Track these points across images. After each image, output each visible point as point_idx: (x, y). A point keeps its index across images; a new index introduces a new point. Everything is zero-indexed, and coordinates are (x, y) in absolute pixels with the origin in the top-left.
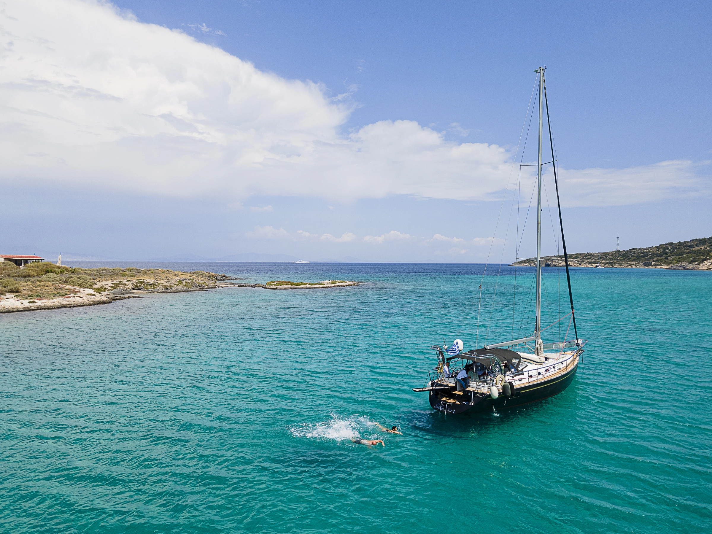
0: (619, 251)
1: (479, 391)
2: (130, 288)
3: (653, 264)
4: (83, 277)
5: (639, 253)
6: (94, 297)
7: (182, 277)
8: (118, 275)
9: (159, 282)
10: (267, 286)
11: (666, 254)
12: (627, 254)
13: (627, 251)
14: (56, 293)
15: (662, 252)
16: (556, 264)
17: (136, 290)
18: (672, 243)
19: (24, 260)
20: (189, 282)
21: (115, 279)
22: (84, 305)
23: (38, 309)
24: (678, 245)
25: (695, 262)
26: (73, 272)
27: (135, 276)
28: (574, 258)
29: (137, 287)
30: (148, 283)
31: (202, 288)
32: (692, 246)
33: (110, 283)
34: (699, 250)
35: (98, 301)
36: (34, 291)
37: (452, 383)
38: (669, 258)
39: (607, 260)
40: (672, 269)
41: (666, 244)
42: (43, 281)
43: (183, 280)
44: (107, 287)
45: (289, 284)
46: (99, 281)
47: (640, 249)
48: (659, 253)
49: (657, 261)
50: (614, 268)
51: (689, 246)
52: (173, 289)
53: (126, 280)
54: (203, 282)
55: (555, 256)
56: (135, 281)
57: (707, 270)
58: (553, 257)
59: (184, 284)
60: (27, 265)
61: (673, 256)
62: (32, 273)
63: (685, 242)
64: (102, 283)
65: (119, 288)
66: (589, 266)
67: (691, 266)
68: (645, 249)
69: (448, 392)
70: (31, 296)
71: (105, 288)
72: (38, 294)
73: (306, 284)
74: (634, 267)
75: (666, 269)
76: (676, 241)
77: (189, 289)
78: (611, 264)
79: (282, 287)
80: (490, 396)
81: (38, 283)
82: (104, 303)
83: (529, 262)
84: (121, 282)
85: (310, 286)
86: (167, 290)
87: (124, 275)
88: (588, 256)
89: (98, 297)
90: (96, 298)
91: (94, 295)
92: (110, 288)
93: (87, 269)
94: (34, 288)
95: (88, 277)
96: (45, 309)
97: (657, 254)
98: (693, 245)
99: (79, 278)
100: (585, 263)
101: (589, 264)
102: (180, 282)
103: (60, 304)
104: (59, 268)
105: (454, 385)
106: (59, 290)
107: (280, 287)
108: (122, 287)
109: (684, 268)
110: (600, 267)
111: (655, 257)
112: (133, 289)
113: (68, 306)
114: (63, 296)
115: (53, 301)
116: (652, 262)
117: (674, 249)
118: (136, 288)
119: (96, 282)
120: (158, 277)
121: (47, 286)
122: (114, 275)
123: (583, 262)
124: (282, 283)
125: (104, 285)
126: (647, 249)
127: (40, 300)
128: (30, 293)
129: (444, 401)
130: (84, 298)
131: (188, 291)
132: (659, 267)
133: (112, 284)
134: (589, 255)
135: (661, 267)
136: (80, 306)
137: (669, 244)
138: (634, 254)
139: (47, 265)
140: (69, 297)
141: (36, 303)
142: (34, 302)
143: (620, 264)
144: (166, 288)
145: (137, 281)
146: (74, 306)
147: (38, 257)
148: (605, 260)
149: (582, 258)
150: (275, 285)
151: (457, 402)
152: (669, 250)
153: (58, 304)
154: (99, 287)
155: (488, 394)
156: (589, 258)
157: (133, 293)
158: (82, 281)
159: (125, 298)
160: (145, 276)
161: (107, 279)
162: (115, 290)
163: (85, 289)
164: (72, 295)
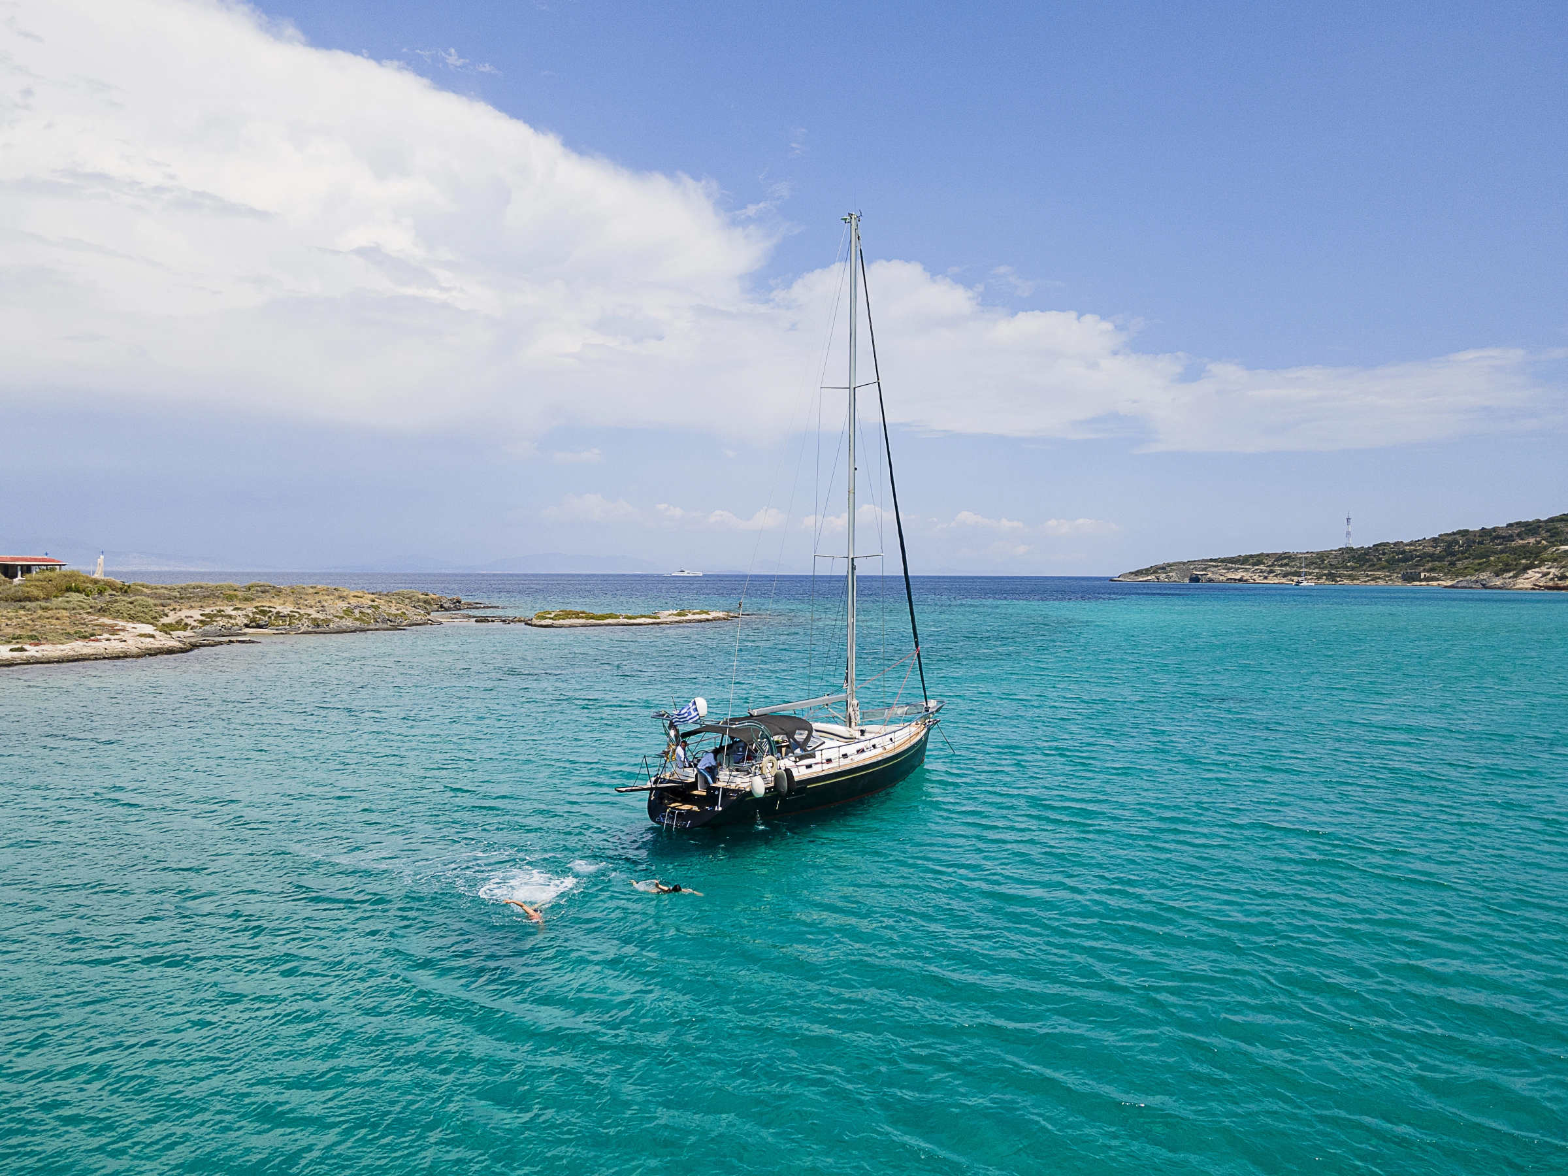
0: (1352, 549)
1: (733, 786)
2: (239, 623)
3: (1422, 577)
4: (140, 602)
5: (1393, 552)
6: (151, 639)
7: (354, 602)
8: (218, 597)
9: (302, 612)
10: (535, 621)
11: (1453, 554)
12: (1367, 555)
13: (1369, 548)
14: (72, 632)
15: (1445, 550)
16: (1213, 577)
17: (253, 627)
18: (1467, 531)
19: (22, 566)
20: (369, 611)
21: (209, 606)
22: (126, 656)
23: (28, 663)
24: (1480, 536)
25: (1509, 571)
26: (126, 592)
27: (253, 599)
28: (1254, 564)
29: (255, 621)
30: (278, 613)
31: (394, 625)
32: (1510, 538)
33: (196, 614)
34: (1523, 546)
35: (158, 648)
36: (28, 627)
37: (690, 775)
38: (1459, 564)
39: (1324, 568)
40: (1457, 587)
41: (1454, 534)
42: (52, 609)
43: (356, 607)
44: (189, 621)
45: (582, 618)
46: (174, 609)
47: (1395, 544)
48: (1438, 552)
49: (1432, 570)
50: (1337, 586)
51: (1503, 537)
52: (331, 626)
53: (232, 608)
54: (399, 612)
55: (1211, 560)
56: (250, 609)
57: (1533, 589)
58: (1207, 561)
59: (358, 616)
60: (28, 576)
61: (1467, 558)
62: (36, 592)
63: (1494, 529)
64: (179, 614)
65: (215, 624)
66: (1284, 581)
67: (1498, 582)
68: (1407, 545)
69: (683, 792)
70: (19, 637)
71: (186, 624)
72: (34, 633)
73: (617, 617)
74: (1382, 583)
75: (1446, 587)
76: (1475, 527)
77: (366, 626)
78: (1332, 577)
79: (567, 622)
80: (750, 793)
81: (40, 612)
82: (170, 651)
83: (1155, 572)
84: (220, 611)
85: (626, 621)
86: (318, 627)
87: (229, 598)
88: (1283, 558)
89: (163, 641)
90: (156, 643)
91: (153, 636)
92: (195, 624)
93: (159, 586)
94: (30, 622)
95: (151, 601)
96: (42, 663)
97: (1434, 554)
98: (1511, 536)
99: (131, 603)
100: (1276, 576)
101: (1285, 576)
102: (349, 612)
103: (75, 654)
104: (96, 582)
105: (694, 780)
106: (80, 626)
107: (561, 622)
108: (221, 622)
109: (1483, 585)
110: (1305, 583)
111: (1428, 561)
112: (247, 626)
113: (92, 657)
114: (85, 637)
115: (62, 647)
116: (1420, 573)
117: (1469, 543)
118: (254, 624)
119: (167, 611)
120: (302, 601)
121: (57, 619)
122: (209, 596)
123: (1271, 572)
124: (567, 615)
125: (183, 617)
126: (1411, 544)
127: (37, 645)
128: (18, 632)
129: (673, 808)
130: (130, 642)
131: (363, 630)
132: (1435, 583)
133: (202, 615)
134: (1285, 558)
135: (1440, 582)
136: (118, 657)
137: (1459, 532)
138: (1384, 554)
139: (70, 577)
140: (97, 640)
141: (26, 650)
142: (22, 650)
143: (1352, 578)
144: (316, 623)
145: (254, 610)
146: (104, 658)
147: (54, 561)
148: (1319, 568)
149: (1270, 563)
150: (550, 618)
151: (695, 808)
152: (1460, 546)
153: (72, 653)
154: (173, 622)
155: (748, 790)
156: (1286, 565)
157: (245, 634)
158: (138, 608)
159: (221, 643)
160: (274, 600)
161: (193, 604)
162: (207, 628)
163: (138, 625)
164: (106, 636)
